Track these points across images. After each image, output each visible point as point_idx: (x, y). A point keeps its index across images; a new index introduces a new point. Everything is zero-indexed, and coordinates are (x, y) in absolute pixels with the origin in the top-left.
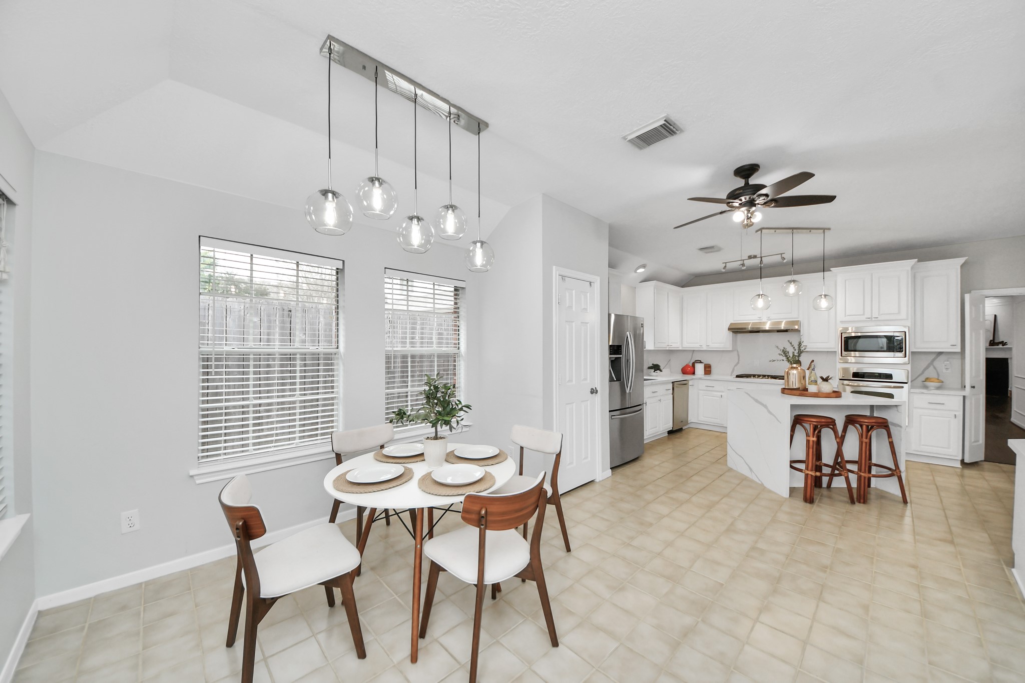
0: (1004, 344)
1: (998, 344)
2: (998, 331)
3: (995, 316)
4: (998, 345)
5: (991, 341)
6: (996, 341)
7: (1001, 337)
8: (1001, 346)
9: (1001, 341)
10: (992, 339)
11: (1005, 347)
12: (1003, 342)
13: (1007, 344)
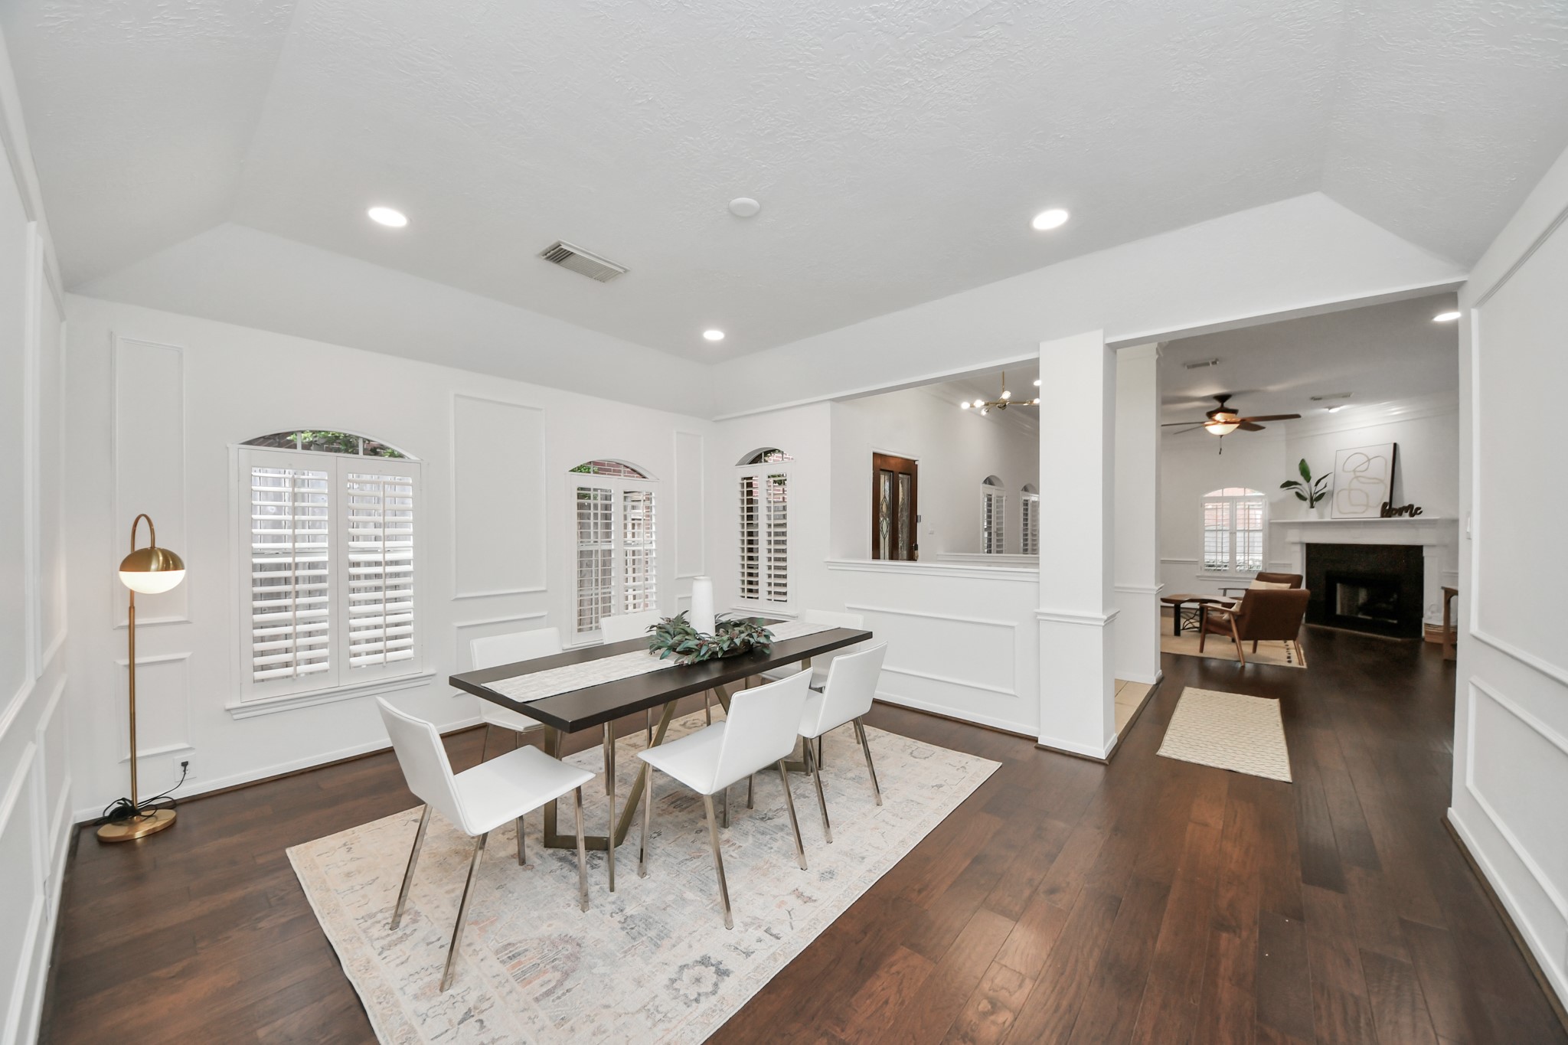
0: (1413, 511)
1: (1400, 512)
2: (1401, 482)
3: (1395, 445)
4: (1400, 515)
5: (1385, 504)
6: (1396, 505)
7: (1408, 496)
8: (1406, 517)
9: (1406, 504)
10: (1388, 500)
11: (1416, 517)
12: (1411, 507)
13: (1421, 512)
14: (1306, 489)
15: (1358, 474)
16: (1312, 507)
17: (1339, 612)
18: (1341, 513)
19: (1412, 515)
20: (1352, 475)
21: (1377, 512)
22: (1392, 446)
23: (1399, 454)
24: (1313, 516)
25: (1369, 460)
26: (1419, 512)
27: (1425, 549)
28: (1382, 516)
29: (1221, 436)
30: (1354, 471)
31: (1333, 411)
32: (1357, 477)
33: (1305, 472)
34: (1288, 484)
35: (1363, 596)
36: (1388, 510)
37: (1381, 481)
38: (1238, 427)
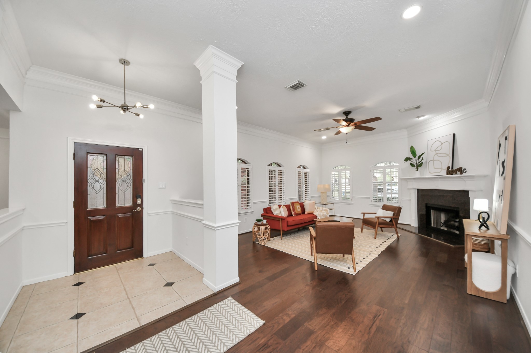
0: (461, 170)
1: (456, 171)
2: (457, 155)
3: (454, 134)
4: (456, 173)
5: (449, 168)
6: (454, 168)
7: (460, 162)
8: (459, 174)
10: (450, 165)
11: (464, 175)
12: (461, 168)
13: (466, 171)
14: (415, 161)
15: (437, 152)
16: (417, 170)
17: (432, 225)
18: (430, 173)
19: (461, 173)
20: (434, 153)
21: (444, 172)
22: (452, 135)
23: (456, 140)
24: (417, 174)
25: (442, 144)
26: (465, 171)
27: (470, 193)
28: (447, 174)
29: (347, 133)
30: (436, 150)
31: (421, 119)
32: (436, 154)
33: (413, 152)
34: (407, 159)
35: (443, 218)
36: (451, 171)
37: (448, 155)
38: (355, 128)
